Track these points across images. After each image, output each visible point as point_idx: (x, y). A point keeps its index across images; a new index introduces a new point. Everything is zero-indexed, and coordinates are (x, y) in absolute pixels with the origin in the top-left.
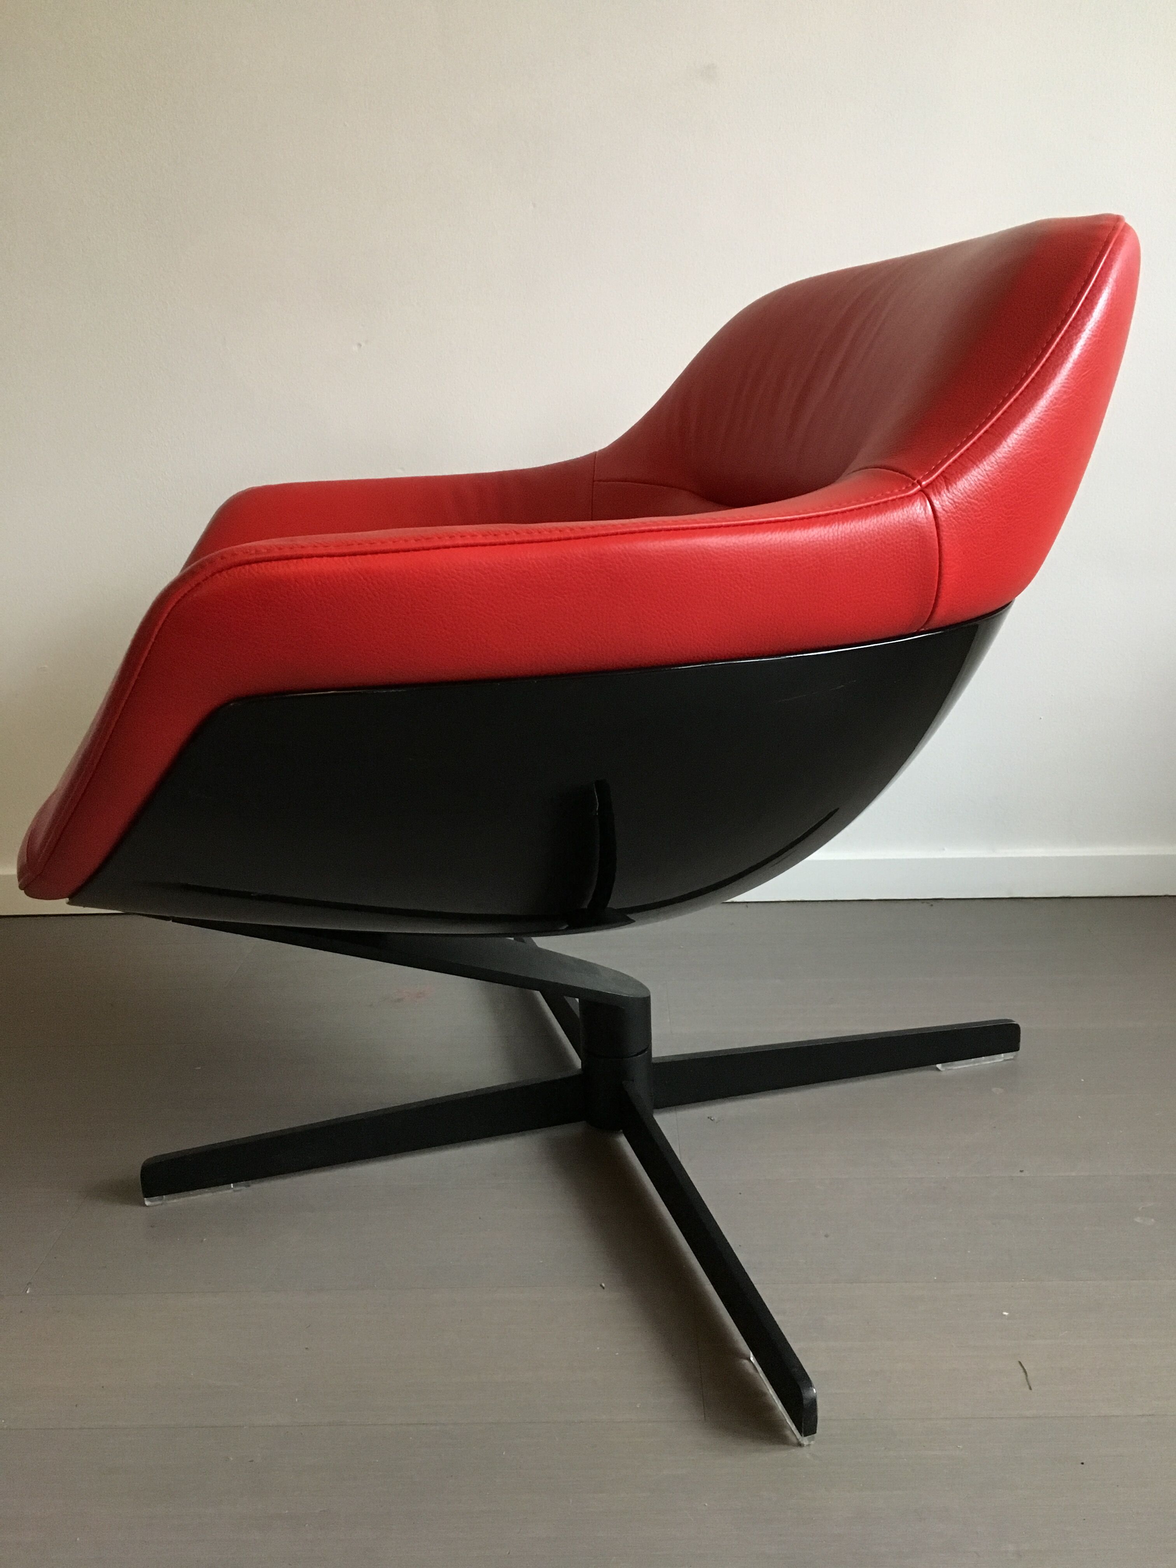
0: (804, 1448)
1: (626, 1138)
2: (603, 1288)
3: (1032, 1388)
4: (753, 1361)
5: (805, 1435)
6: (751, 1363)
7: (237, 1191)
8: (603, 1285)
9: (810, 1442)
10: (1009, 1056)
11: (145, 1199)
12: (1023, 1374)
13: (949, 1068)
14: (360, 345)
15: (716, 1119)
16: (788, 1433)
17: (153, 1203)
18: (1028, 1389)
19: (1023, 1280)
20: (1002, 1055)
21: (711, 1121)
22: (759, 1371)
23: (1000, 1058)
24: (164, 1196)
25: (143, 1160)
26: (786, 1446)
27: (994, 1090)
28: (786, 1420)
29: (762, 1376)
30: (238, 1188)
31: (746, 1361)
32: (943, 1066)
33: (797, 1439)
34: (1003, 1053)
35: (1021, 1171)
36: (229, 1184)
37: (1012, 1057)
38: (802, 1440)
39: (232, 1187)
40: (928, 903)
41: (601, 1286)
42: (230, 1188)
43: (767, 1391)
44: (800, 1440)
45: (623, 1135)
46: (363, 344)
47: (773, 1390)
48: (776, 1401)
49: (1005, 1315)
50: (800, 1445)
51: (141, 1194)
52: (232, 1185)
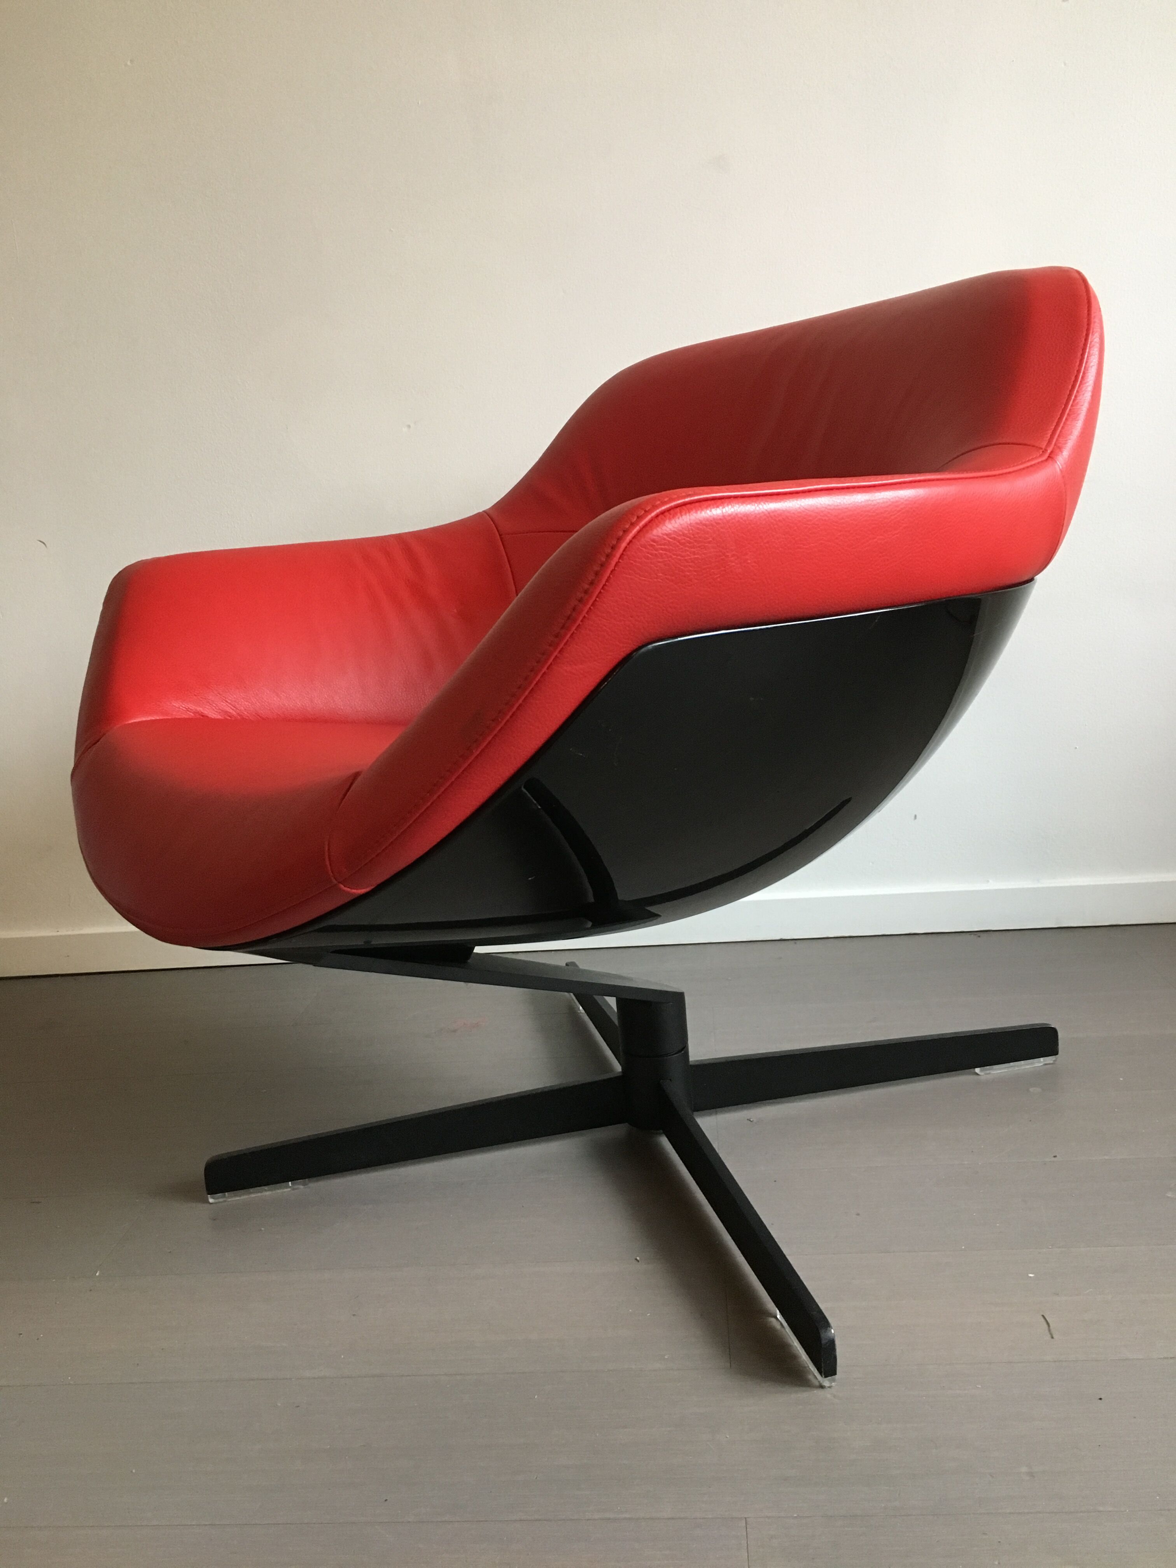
0: (825, 1389)
1: (667, 1137)
2: (638, 1261)
3: (1054, 1336)
4: (780, 1319)
5: (826, 1377)
6: (778, 1320)
7: (296, 1189)
8: (638, 1258)
9: (831, 1383)
10: (1049, 1060)
11: (209, 1196)
12: (1046, 1326)
13: (988, 1072)
14: (409, 426)
15: (755, 1120)
16: (810, 1377)
17: (217, 1201)
18: (1050, 1338)
19: (1050, 1247)
20: (1042, 1059)
21: (750, 1122)
22: (785, 1326)
23: (1040, 1063)
24: (226, 1194)
25: (206, 1158)
26: (808, 1389)
27: (1031, 1090)
28: (809, 1367)
29: (788, 1331)
30: (296, 1187)
31: (773, 1320)
32: (981, 1071)
33: (819, 1382)
34: (1042, 1057)
35: (1055, 1157)
36: (287, 1182)
37: (1052, 1062)
38: (823, 1382)
39: (290, 1185)
40: (975, 935)
41: (636, 1259)
42: (288, 1187)
43: (792, 1344)
44: (821, 1382)
45: (665, 1136)
46: (412, 425)
47: (797, 1341)
48: (800, 1351)
49: (1031, 1277)
50: (822, 1387)
51: (205, 1192)
52: (290, 1183)
